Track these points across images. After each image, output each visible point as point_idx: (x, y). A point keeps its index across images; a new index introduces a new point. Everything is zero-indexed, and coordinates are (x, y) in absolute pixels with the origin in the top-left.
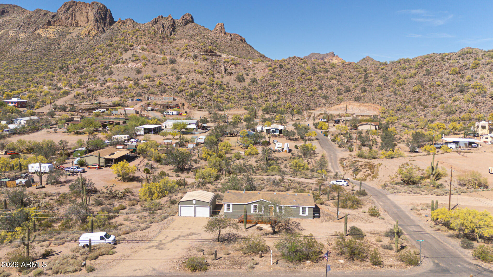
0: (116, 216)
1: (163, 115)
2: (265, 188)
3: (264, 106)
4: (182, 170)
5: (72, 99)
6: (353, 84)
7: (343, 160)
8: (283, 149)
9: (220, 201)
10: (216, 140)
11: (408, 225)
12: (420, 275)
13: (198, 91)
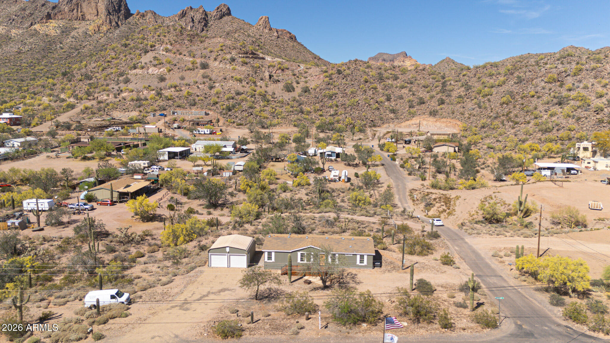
0: (132, 267)
1: (193, 134)
2: (317, 229)
3: (318, 122)
4: (214, 206)
5: (78, 114)
6: (428, 94)
7: (413, 191)
8: (340, 178)
9: (261, 246)
10: (258, 166)
11: (487, 276)
12: (498, 340)
13: (236, 103)
